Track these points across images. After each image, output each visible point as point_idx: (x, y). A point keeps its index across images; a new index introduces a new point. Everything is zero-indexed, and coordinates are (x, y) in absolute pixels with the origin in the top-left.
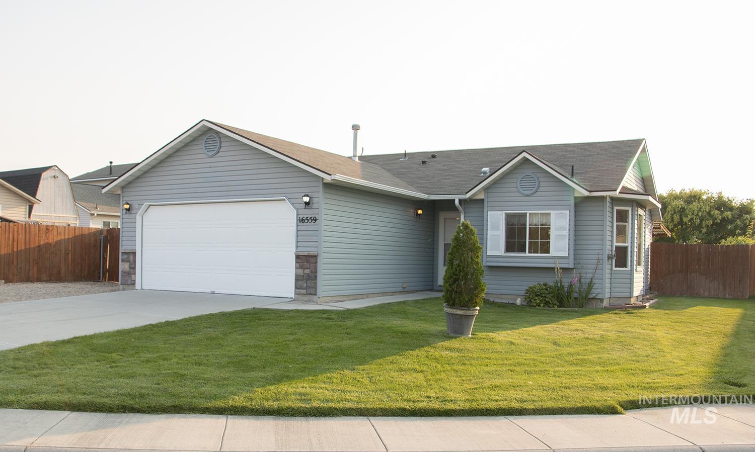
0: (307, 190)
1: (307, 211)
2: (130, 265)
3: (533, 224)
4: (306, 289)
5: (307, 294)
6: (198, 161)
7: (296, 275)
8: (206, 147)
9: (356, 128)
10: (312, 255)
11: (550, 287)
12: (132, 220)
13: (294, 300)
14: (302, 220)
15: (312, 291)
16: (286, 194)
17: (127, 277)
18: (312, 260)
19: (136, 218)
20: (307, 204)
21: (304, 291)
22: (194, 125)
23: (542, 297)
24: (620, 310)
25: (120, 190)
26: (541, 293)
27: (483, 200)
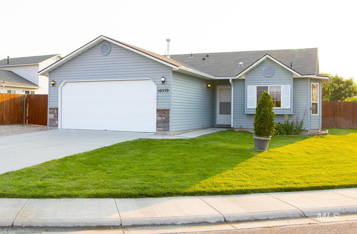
0: (163, 75)
1: (163, 86)
2: (55, 115)
3: (271, 92)
4: (163, 128)
5: (164, 130)
6: (98, 58)
7: (157, 120)
8: (101, 50)
9: (168, 40)
10: (167, 109)
11: (282, 124)
12: (56, 90)
13: (156, 134)
14: (160, 91)
15: (167, 129)
16: (151, 77)
17: (53, 122)
18: (166, 112)
19: (58, 89)
20: (163, 82)
21: (162, 129)
22: (96, 38)
23: (279, 130)
24: (317, 135)
25: (48, 73)
26: (278, 128)
27: (244, 79)
